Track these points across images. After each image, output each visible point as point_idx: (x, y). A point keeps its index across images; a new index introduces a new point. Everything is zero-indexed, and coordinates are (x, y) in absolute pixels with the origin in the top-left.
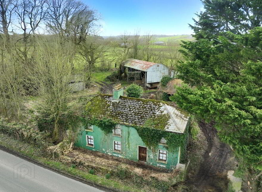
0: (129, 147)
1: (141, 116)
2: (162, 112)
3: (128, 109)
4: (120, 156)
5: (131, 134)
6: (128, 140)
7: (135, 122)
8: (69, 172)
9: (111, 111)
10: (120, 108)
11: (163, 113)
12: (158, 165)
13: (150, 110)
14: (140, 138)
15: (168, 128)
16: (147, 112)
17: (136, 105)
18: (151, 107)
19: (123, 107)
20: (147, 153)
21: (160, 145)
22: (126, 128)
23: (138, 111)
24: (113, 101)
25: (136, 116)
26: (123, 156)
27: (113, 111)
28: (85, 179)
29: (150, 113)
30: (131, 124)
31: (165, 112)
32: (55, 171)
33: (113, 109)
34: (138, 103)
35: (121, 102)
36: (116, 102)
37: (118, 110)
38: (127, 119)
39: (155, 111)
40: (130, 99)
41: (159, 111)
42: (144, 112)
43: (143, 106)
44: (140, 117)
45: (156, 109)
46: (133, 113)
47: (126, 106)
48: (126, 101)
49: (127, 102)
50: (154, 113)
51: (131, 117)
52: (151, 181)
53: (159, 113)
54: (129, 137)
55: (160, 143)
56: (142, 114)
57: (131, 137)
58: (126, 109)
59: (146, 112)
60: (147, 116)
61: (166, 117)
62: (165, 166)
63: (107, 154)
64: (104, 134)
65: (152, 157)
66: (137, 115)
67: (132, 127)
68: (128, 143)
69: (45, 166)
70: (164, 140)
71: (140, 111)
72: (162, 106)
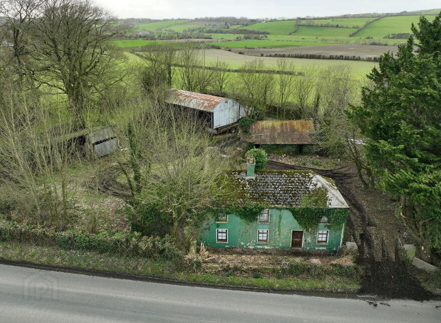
0: (279, 234)
1: (292, 193)
2: (315, 185)
3: (272, 187)
4: (266, 247)
5: (282, 218)
6: (279, 227)
7: (289, 202)
8: (230, 283)
9: (250, 192)
10: (261, 187)
11: (318, 187)
12: (317, 248)
13: (300, 184)
14: (295, 221)
15: (330, 204)
16: (298, 188)
17: (279, 180)
18: (300, 180)
19: (265, 185)
20: (303, 237)
21: (321, 225)
22: (278, 211)
23: (286, 188)
24: (247, 178)
25: (286, 195)
26: (271, 246)
27: (253, 193)
28: (256, 287)
29: (301, 188)
30: (284, 206)
31: (319, 185)
32: (209, 286)
33: (253, 189)
34: (282, 177)
35: (259, 178)
36: (252, 179)
37: (259, 189)
38: (276, 200)
39: (306, 185)
40: (269, 172)
41: (312, 184)
42: (294, 188)
43: (290, 180)
44: (291, 195)
45: (307, 182)
46: (280, 191)
47: (267, 182)
48: (265, 176)
49: (267, 177)
50: (307, 188)
51: (281, 196)
52: (332, 270)
53: (313, 187)
54: (280, 222)
55: (320, 222)
56: (292, 191)
57: (284, 221)
58: (269, 187)
59: (296, 188)
60: (300, 192)
61: (323, 191)
62: (325, 248)
63: (247, 248)
64: (243, 223)
65: (310, 241)
66: (287, 193)
67: (287, 209)
68: (278, 230)
69: (189, 284)
70: (325, 219)
71: (289, 188)
72: (312, 178)
